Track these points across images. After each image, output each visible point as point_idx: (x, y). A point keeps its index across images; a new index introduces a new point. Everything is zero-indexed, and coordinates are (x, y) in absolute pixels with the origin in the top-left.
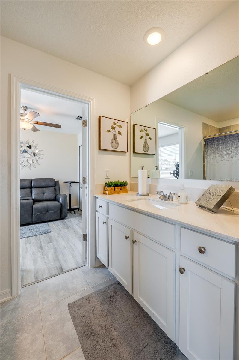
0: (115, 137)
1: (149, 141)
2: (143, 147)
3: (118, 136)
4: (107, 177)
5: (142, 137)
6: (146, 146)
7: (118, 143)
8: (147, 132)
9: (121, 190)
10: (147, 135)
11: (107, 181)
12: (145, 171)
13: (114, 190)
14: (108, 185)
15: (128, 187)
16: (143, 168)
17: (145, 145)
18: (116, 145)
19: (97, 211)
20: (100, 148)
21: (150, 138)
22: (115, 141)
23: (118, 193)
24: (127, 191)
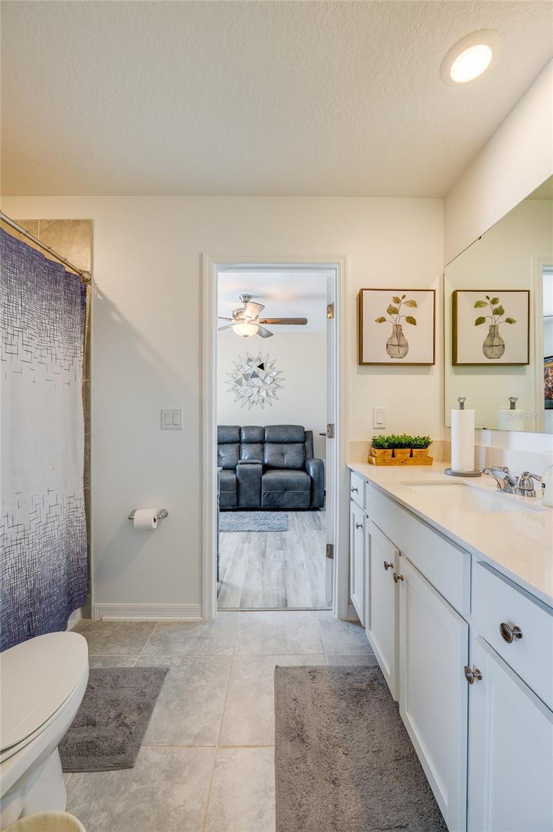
0: (398, 333)
1: (504, 330)
2: (485, 346)
3: (407, 329)
4: (378, 426)
5: (480, 321)
6: (494, 342)
7: (406, 345)
8: (496, 306)
9: (411, 456)
10: (499, 312)
11: (378, 434)
12: (469, 412)
13: (393, 456)
14: (377, 445)
15: (432, 451)
16: (462, 404)
17: (492, 340)
18: (402, 350)
19: (352, 500)
20: (361, 363)
21: (509, 321)
22: (399, 339)
23: (403, 463)
24: (428, 461)
